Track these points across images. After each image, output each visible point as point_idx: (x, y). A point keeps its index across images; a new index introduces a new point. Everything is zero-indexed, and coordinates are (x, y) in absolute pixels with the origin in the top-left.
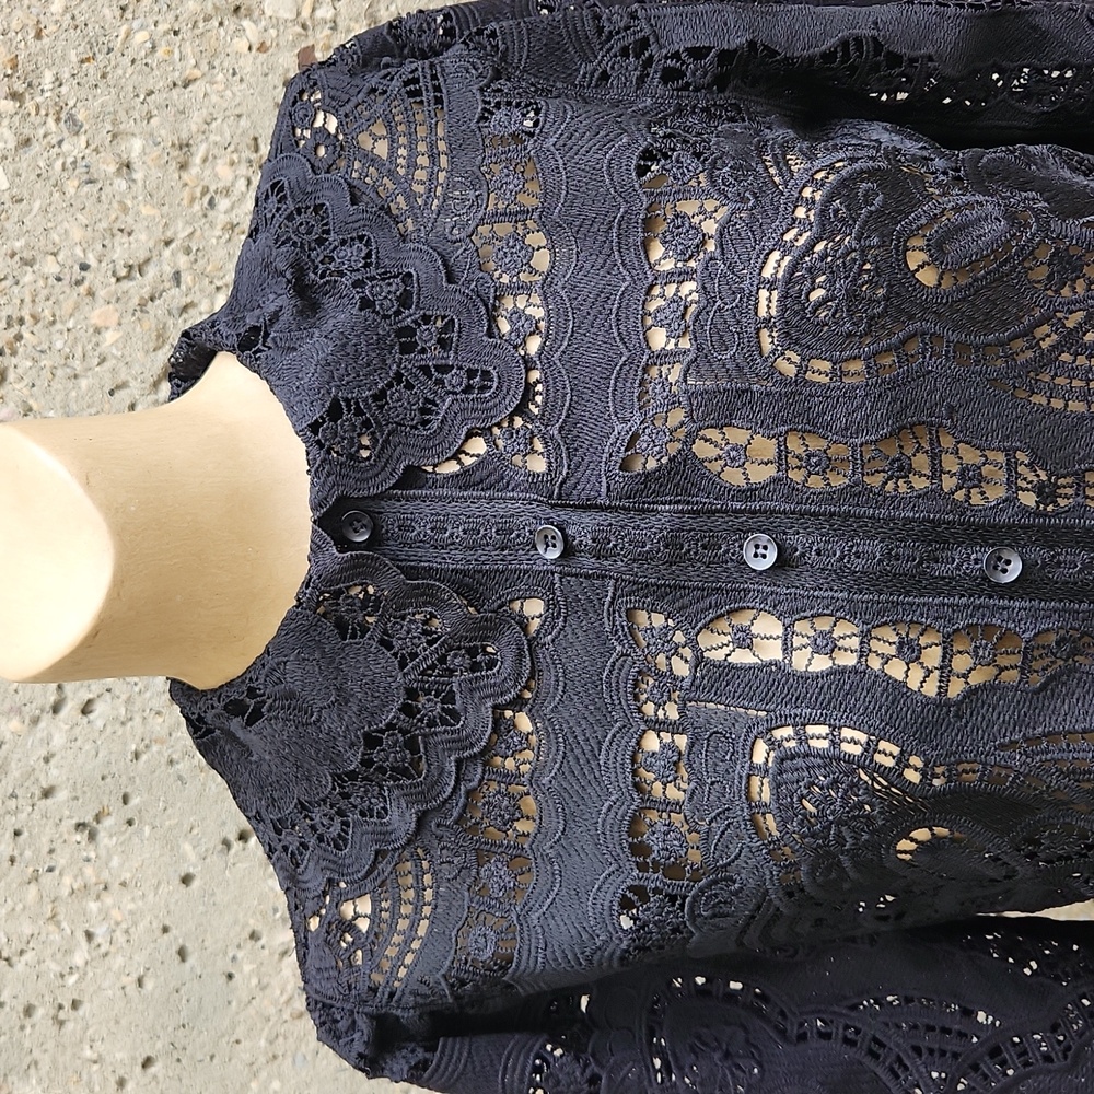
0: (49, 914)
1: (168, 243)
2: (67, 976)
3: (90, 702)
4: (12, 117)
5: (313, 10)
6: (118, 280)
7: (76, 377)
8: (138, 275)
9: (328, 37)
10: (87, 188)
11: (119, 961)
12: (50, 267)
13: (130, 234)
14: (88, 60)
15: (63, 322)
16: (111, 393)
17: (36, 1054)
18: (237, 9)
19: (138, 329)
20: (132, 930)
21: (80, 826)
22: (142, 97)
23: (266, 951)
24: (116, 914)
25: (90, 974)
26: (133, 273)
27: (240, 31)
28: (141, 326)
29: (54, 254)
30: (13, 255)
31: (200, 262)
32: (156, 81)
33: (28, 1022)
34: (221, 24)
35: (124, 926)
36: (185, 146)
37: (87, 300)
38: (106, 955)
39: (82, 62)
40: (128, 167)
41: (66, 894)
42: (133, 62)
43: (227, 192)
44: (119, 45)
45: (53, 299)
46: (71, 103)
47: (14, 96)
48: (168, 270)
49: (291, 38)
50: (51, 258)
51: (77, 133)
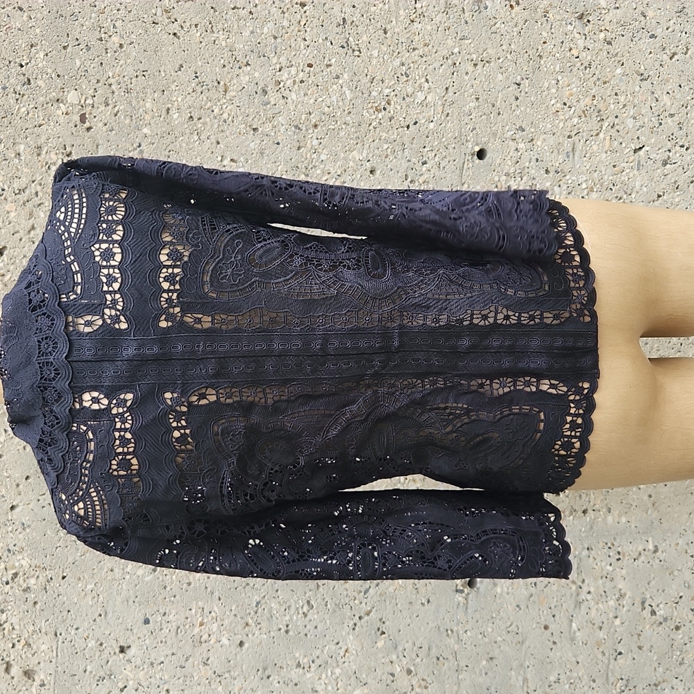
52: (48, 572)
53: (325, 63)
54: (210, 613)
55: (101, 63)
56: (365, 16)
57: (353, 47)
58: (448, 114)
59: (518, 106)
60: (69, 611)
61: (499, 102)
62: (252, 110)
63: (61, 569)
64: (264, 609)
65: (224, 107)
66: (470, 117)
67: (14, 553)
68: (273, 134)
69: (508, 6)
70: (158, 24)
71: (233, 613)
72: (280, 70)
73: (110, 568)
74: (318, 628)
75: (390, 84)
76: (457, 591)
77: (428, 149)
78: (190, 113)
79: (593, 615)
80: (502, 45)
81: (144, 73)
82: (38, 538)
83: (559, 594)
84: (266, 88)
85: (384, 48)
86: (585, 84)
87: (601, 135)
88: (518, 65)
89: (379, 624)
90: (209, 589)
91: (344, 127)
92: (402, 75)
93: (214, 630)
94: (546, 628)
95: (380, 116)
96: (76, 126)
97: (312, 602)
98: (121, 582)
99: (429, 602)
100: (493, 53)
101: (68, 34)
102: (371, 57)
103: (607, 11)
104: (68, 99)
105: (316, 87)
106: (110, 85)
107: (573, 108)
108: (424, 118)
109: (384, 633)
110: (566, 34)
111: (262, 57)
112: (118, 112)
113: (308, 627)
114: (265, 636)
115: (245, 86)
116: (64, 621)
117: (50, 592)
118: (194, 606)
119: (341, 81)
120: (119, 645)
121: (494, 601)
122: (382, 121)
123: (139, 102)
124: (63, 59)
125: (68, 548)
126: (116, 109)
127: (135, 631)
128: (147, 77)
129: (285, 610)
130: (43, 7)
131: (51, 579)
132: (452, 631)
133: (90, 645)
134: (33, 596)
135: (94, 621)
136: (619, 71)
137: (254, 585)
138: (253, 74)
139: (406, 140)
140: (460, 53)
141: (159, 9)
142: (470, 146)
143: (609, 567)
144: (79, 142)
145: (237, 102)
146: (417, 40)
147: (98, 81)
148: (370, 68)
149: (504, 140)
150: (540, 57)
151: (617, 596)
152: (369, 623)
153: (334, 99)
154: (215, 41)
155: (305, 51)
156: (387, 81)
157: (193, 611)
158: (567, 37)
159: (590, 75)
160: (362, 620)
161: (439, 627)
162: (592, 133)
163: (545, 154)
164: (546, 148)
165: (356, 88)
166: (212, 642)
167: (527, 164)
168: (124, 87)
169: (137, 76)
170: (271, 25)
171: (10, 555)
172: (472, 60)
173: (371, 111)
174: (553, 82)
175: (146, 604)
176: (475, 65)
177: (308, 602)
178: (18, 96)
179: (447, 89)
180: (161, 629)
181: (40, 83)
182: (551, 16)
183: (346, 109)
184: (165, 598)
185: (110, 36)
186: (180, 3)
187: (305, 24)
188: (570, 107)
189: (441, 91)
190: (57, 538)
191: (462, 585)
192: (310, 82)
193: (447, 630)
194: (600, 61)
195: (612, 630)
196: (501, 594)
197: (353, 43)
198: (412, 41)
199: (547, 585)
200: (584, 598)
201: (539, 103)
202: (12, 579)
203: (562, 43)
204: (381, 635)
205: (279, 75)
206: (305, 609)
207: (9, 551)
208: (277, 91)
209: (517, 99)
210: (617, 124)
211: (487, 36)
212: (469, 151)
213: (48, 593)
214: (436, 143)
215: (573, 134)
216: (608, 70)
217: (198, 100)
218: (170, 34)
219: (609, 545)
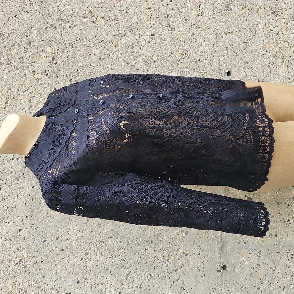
0: (11, 192)
1: (31, 87)
2: (14, 202)
3: (18, 158)
4: (8, 67)
5: (54, 51)
6: (24, 92)
7: (17, 107)
9: (57, 55)
10: (19, 78)
11: (22, 200)
12: (13, 90)
13: (25, 85)
15: (15, 99)
16: (22, 110)
17: (9, 215)
18: (43, 51)
19: (27, 100)
21: (16, 178)
22: (28, 64)
25: (18, 202)
26: (26, 91)
27: (43, 54)
29: (14, 88)
30: (7, 88)
31: (36, 89)
32: (30, 62)
33: (7, 210)
34: (40, 53)
35: (23, 194)
36: (34, 72)
37: (19, 95)
38: (20, 199)
39: (19, 59)
40: (25, 75)
41: (14, 189)
42: (26, 59)
43: (41, 79)
44: (24, 56)
45: (13, 95)
46: (17, 65)
47: (8, 64)
48: (31, 91)
49: (51, 55)
50: (13, 89)
51: (17, 70)
52: (35, 259)
53: (159, 34)
54: (106, 279)
55: (62, 35)
56: (177, 13)
57: (172, 26)
58: (214, 56)
59: (245, 52)
60: (44, 277)
61: (237, 50)
62: (127, 55)
63: (41, 258)
64: (130, 278)
65: (115, 53)
66: (224, 57)
67: (20, 251)
68: (136, 65)
69: (241, 8)
70: (86, 17)
71: (117, 279)
72: (139, 37)
73: (62, 258)
74: (155, 287)
75: (188, 43)
76: (217, 271)
77: (205, 72)
78: (100, 56)
79: (280, 283)
80: (238, 25)
81: (80, 39)
82: (31, 244)
83: (264, 273)
84: (133, 45)
85: (185, 27)
86: (276, 42)
87: (283, 65)
88: (245, 34)
89: (182, 285)
90: (106, 268)
91: (167, 62)
92: (194, 39)
93: (108, 287)
94: (259, 289)
95: (183, 57)
96: (50, 62)
97: (152, 275)
98: (67, 264)
99: (205, 275)
100: (234, 29)
101: (47, 22)
102: (179, 31)
103: (286, 10)
104: (47, 50)
105: (155, 44)
106: (65, 44)
107: (271, 53)
108: (203, 58)
109: (184, 289)
110: (267, 20)
111: (131, 32)
112: (69, 56)
113: (150, 286)
114: (131, 290)
115: (124, 44)
116: (42, 281)
117: (36, 268)
118: (99, 276)
119: (166, 42)
120: (66, 293)
121: (235, 276)
122: (184, 59)
123: (77, 52)
124: (45, 33)
125: (44, 248)
126: (68, 55)
127: (73, 286)
128: (81, 41)
129: (140, 278)
130: (37, 11)
131: (36, 262)
132: (215, 289)
133: (53, 292)
134: (28, 270)
135: (55, 281)
136: (291, 36)
137: (126, 266)
138: (127, 39)
139: (195, 68)
140: (219, 29)
141: (87, 11)
142: (224, 70)
143: (287, 261)
144: (51, 69)
145: (120, 51)
146: (200, 23)
147: (60, 43)
148: (179, 36)
149: (239, 67)
150: (256, 30)
151: (291, 275)
152: (178, 285)
153: (163, 50)
154: (111, 25)
155: (150, 29)
156: (187, 41)
157: (99, 278)
158: (268, 21)
159: (278, 38)
160: (174, 283)
161: (209, 288)
162: (279, 64)
163: (258, 74)
164: (258, 71)
165: (173, 45)
166: (107, 292)
167: (250, 78)
168: (71, 45)
169: (77, 40)
170: (135, 17)
171: (18, 251)
172: (225, 32)
173: (180, 55)
174: (261, 41)
175: (78, 274)
176: (226, 34)
177: (150, 275)
178: (25, 49)
179: (213, 45)
180: (85, 286)
181: (35, 43)
182: (260, 12)
183: (169, 54)
184: (86, 272)
185: (65, 23)
186: (96, 8)
187: (150, 17)
188: (269, 53)
189: (211, 46)
190: (39, 244)
191: (220, 268)
192: (153, 42)
193: (213, 289)
194: (283, 32)
195: (289, 290)
196: (238, 273)
197: (172, 25)
198: (198, 24)
199: (259, 269)
200: (276, 275)
201: (255, 51)
202: (19, 262)
203: (266, 24)
204: (183, 290)
205: (139, 39)
206: (149, 278)
207: (18, 249)
208: (138, 46)
209: (245, 49)
210: (291, 60)
211: (231, 21)
212: (223, 72)
213: (35, 269)
214: (209, 69)
215: (270, 64)
216: (286, 36)
217: (103, 50)
218: (91, 22)
219: (287, 251)
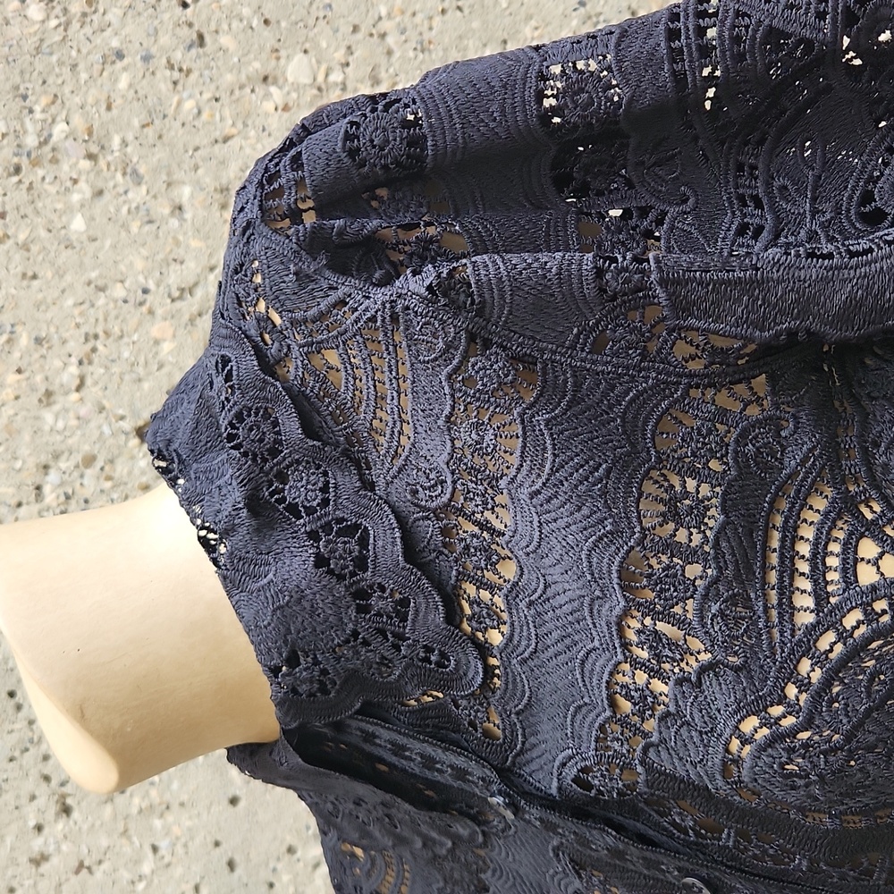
0: (121, 829)
1: (212, 269)
2: (137, 883)
4: (88, 173)
5: (327, 75)
6: (173, 300)
7: (140, 380)
8: (189, 295)
10: (147, 228)
11: (178, 871)
12: (119, 292)
13: (182, 263)
14: (148, 125)
18: (266, 78)
19: (189, 340)
20: (190, 844)
22: (190, 153)
23: (301, 864)
24: (176, 830)
25: (156, 881)
26: (185, 295)
27: (268, 96)
28: (192, 338)
29: (122, 282)
30: (89, 284)
32: (202, 139)
34: (253, 91)
35: (183, 840)
36: (225, 190)
37: (148, 317)
38: (168, 865)
39: (143, 126)
40: (180, 209)
41: (136, 812)
42: (183, 125)
44: (172, 112)
45: (121, 318)
46: (135, 160)
47: (91, 157)
48: (213, 291)
49: (309, 99)
50: (119, 285)
51: (139, 184)
104: (288, 75)
106: (383, 36)
128: (467, 12)
147: (356, 29)
168: (414, 37)
169: (443, 12)
178: (176, 75)
181: (225, 40)
